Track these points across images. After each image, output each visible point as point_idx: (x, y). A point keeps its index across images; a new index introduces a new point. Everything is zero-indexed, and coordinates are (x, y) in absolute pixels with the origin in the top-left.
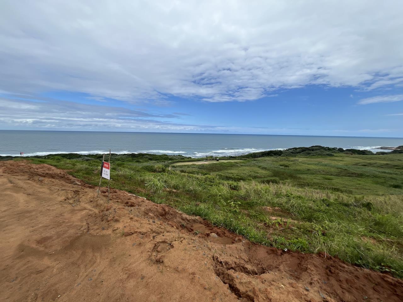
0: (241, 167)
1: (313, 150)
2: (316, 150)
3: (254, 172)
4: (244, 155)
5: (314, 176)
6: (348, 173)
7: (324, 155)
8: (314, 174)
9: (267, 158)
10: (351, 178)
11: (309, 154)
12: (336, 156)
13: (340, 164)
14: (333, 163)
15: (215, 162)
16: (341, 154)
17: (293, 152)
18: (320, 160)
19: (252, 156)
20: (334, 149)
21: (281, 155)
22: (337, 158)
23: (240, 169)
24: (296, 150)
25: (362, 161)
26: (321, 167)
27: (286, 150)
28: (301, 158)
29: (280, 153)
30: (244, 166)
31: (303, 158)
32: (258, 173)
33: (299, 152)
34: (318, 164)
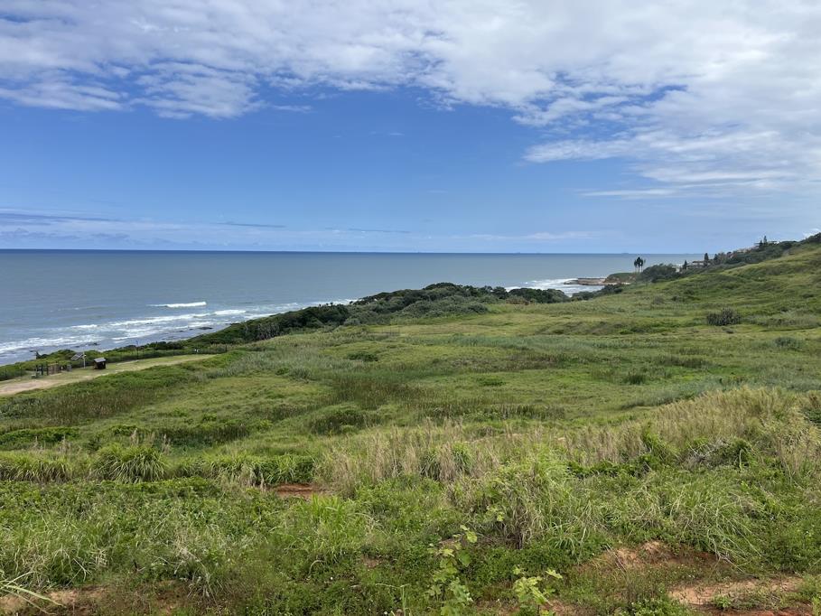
0: (213, 381)
1: (433, 298)
2: (442, 296)
3: (268, 394)
4: (207, 332)
5: (455, 379)
6: (533, 359)
7: (463, 311)
8: (450, 373)
9: (299, 337)
10: (542, 372)
11: (425, 310)
12: (494, 313)
13: (507, 334)
14: (491, 333)
15: (88, 375)
16: (503, 305)
17: (380, 307)
18: (455, 326)
19: (243, 335)
20: (484, 290)
21: (345, 323)
22: (495, 318)
23: (209, 389)
24: (387, 300)
25: (551, 320)
26: (464, 349)
27: (358, 303)
28: (405, 324)
29: (340, 315)
30: (221, 376)
31: (411, 324)
32: (280, 396)
33: (398, 309)
34: (455, 340)
